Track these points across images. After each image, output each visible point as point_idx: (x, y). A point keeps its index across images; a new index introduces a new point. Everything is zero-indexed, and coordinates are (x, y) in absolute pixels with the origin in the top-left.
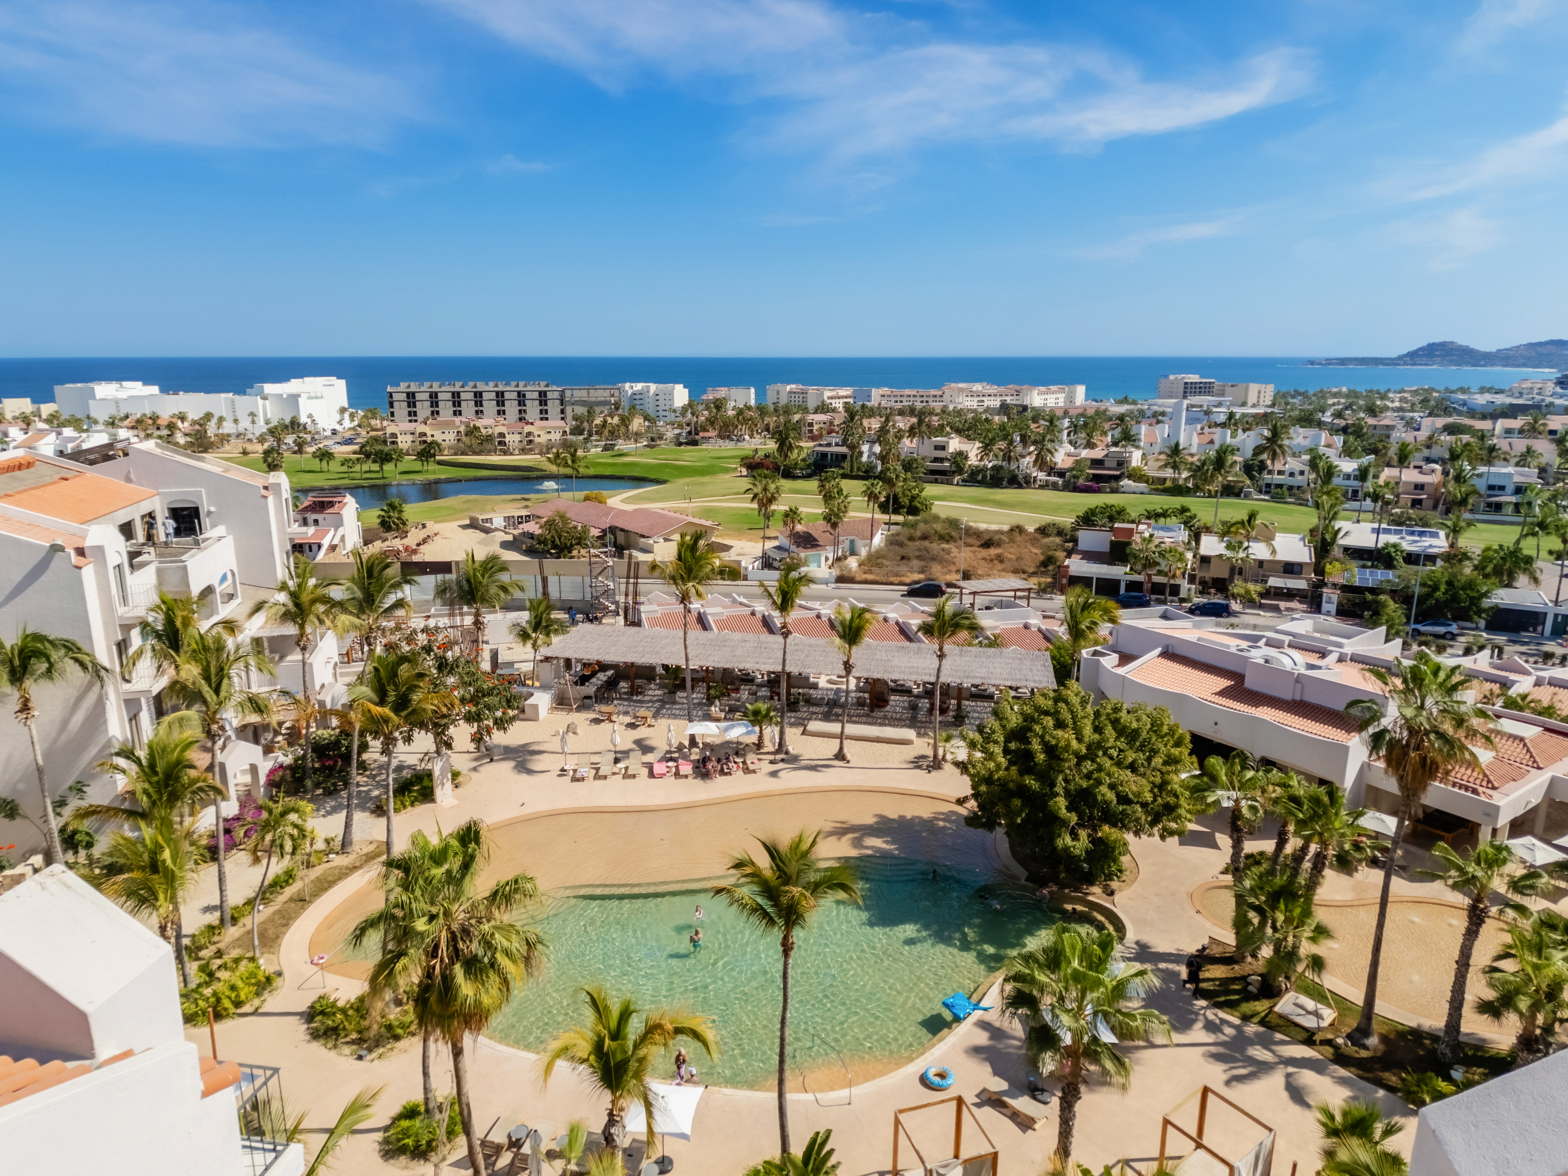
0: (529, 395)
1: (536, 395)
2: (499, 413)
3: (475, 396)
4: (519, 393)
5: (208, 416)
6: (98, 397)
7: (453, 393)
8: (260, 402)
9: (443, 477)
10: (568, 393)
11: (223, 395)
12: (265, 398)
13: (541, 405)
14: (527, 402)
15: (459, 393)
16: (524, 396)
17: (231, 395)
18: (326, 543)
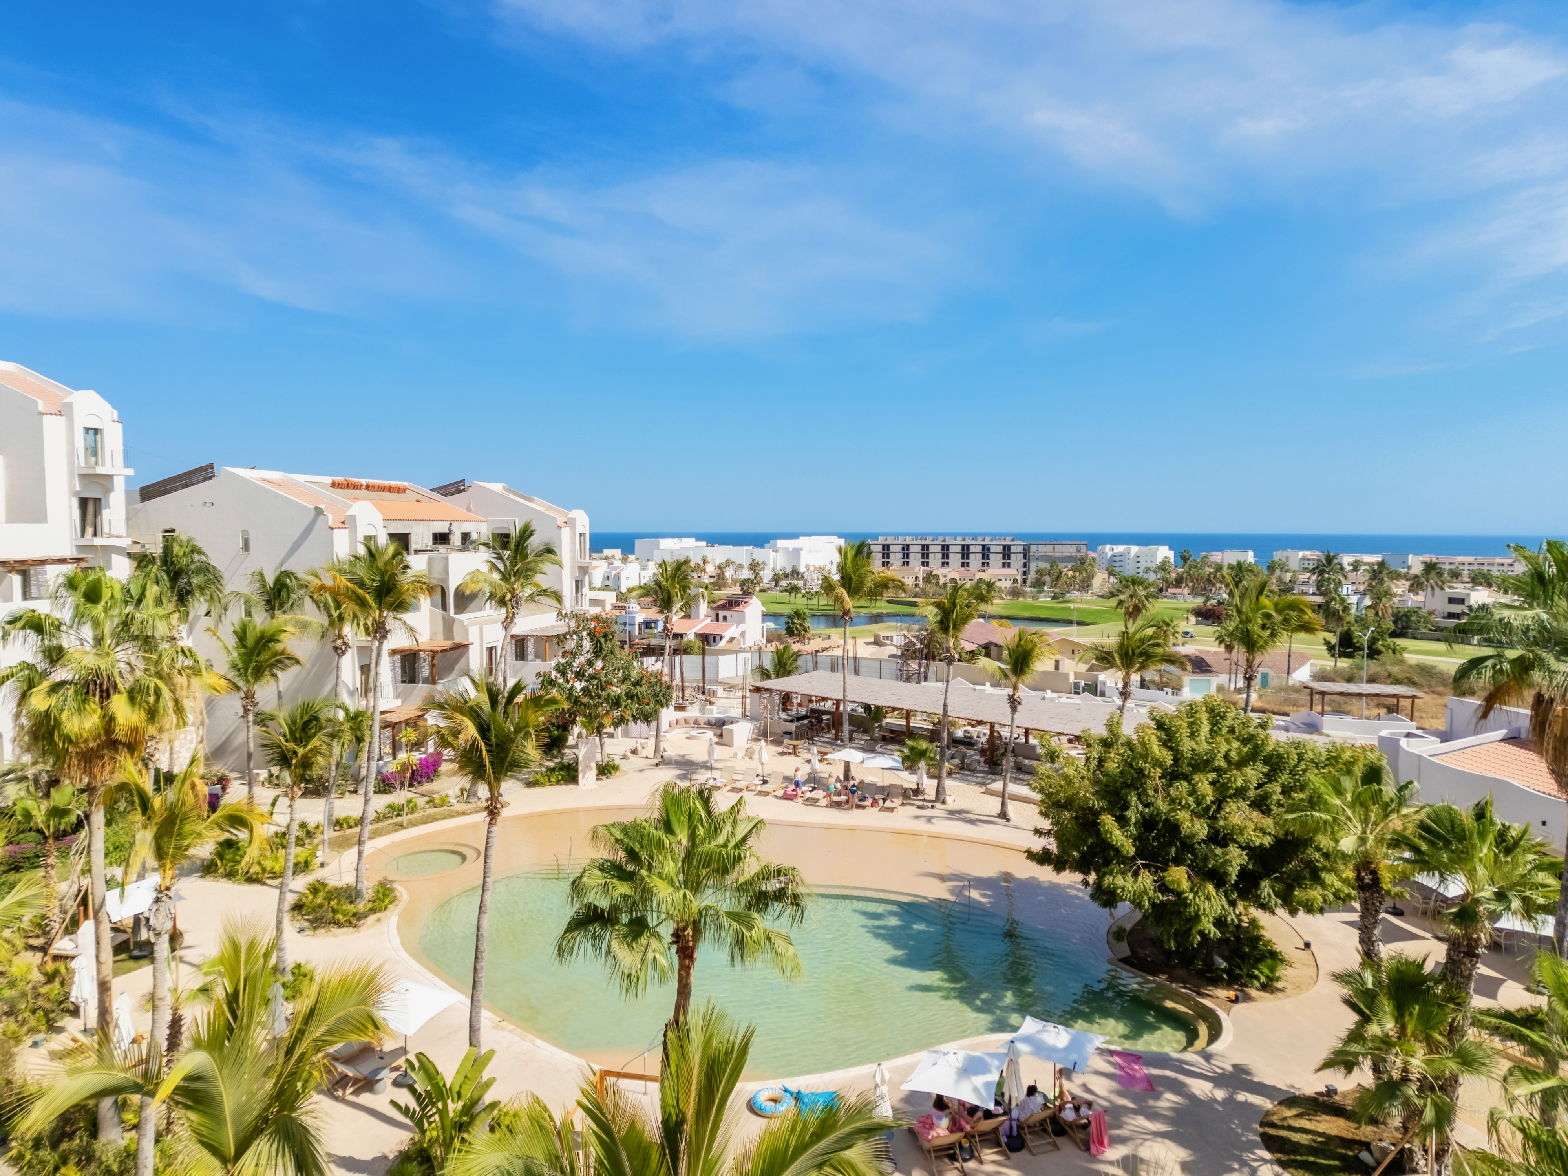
0: (992, 549)
1: (1000, 549)
2: (963, 565)
3: (943, 549)
4: (984, 547)
5: (728, 563)
6: (661, 547)
7: (923, 546)
8: (772, 554)
9: (885, 611)
10: (1033, 548)
11: (745, 548)
12: (776, 551)
13: (1004, 558)
14: (991, 556)
15: (928, 546)
16: (989, 549)
17: (751, 548)
18: (727, 635)
